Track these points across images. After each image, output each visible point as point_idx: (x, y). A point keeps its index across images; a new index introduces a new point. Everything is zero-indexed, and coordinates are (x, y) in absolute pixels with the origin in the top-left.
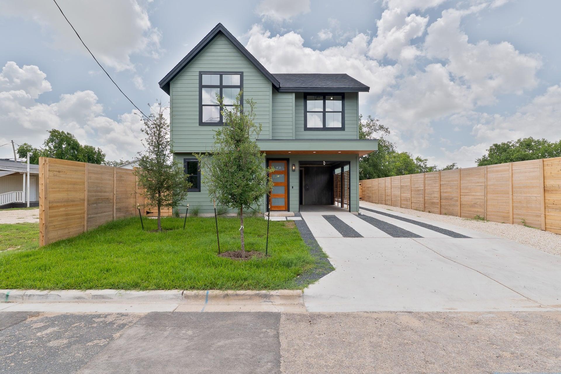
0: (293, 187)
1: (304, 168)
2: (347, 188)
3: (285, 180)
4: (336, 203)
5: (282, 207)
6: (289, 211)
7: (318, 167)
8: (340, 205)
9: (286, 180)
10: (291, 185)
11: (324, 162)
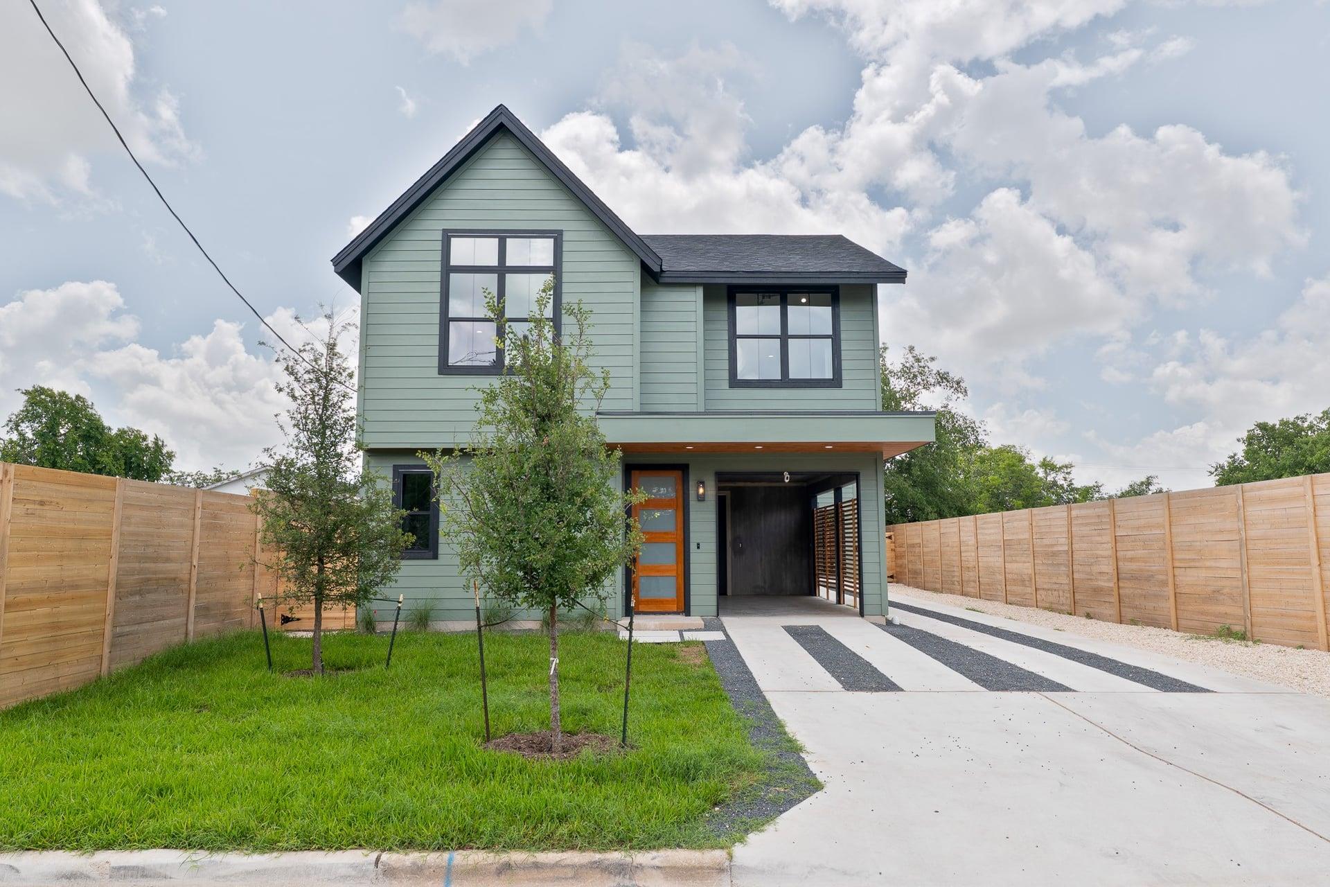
0: (698, 544)
1: (729, 492)
2: (852, 549)
3: (677, 526)
4: (823, 591)
5: (668, 602)
6: (690, 616)
7: (770, 487)
8: (833, 595)
9: (681, 525)
10: (694, 538)
11: (786, 474)
